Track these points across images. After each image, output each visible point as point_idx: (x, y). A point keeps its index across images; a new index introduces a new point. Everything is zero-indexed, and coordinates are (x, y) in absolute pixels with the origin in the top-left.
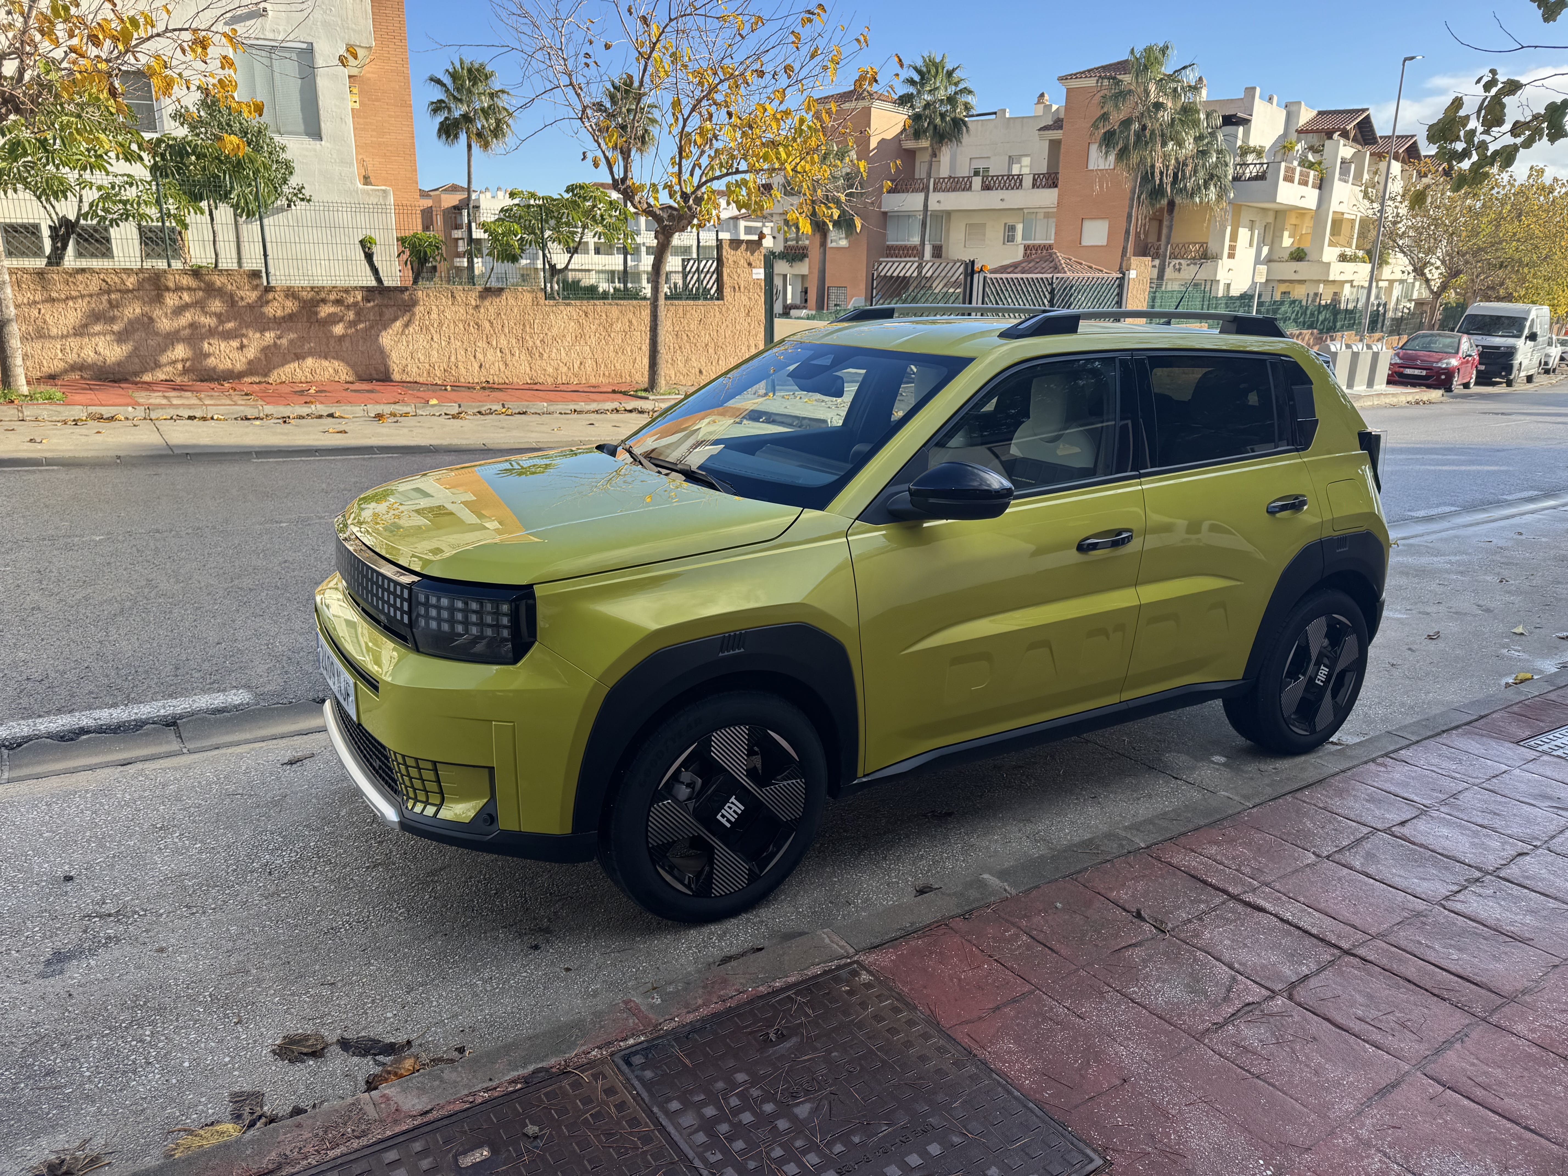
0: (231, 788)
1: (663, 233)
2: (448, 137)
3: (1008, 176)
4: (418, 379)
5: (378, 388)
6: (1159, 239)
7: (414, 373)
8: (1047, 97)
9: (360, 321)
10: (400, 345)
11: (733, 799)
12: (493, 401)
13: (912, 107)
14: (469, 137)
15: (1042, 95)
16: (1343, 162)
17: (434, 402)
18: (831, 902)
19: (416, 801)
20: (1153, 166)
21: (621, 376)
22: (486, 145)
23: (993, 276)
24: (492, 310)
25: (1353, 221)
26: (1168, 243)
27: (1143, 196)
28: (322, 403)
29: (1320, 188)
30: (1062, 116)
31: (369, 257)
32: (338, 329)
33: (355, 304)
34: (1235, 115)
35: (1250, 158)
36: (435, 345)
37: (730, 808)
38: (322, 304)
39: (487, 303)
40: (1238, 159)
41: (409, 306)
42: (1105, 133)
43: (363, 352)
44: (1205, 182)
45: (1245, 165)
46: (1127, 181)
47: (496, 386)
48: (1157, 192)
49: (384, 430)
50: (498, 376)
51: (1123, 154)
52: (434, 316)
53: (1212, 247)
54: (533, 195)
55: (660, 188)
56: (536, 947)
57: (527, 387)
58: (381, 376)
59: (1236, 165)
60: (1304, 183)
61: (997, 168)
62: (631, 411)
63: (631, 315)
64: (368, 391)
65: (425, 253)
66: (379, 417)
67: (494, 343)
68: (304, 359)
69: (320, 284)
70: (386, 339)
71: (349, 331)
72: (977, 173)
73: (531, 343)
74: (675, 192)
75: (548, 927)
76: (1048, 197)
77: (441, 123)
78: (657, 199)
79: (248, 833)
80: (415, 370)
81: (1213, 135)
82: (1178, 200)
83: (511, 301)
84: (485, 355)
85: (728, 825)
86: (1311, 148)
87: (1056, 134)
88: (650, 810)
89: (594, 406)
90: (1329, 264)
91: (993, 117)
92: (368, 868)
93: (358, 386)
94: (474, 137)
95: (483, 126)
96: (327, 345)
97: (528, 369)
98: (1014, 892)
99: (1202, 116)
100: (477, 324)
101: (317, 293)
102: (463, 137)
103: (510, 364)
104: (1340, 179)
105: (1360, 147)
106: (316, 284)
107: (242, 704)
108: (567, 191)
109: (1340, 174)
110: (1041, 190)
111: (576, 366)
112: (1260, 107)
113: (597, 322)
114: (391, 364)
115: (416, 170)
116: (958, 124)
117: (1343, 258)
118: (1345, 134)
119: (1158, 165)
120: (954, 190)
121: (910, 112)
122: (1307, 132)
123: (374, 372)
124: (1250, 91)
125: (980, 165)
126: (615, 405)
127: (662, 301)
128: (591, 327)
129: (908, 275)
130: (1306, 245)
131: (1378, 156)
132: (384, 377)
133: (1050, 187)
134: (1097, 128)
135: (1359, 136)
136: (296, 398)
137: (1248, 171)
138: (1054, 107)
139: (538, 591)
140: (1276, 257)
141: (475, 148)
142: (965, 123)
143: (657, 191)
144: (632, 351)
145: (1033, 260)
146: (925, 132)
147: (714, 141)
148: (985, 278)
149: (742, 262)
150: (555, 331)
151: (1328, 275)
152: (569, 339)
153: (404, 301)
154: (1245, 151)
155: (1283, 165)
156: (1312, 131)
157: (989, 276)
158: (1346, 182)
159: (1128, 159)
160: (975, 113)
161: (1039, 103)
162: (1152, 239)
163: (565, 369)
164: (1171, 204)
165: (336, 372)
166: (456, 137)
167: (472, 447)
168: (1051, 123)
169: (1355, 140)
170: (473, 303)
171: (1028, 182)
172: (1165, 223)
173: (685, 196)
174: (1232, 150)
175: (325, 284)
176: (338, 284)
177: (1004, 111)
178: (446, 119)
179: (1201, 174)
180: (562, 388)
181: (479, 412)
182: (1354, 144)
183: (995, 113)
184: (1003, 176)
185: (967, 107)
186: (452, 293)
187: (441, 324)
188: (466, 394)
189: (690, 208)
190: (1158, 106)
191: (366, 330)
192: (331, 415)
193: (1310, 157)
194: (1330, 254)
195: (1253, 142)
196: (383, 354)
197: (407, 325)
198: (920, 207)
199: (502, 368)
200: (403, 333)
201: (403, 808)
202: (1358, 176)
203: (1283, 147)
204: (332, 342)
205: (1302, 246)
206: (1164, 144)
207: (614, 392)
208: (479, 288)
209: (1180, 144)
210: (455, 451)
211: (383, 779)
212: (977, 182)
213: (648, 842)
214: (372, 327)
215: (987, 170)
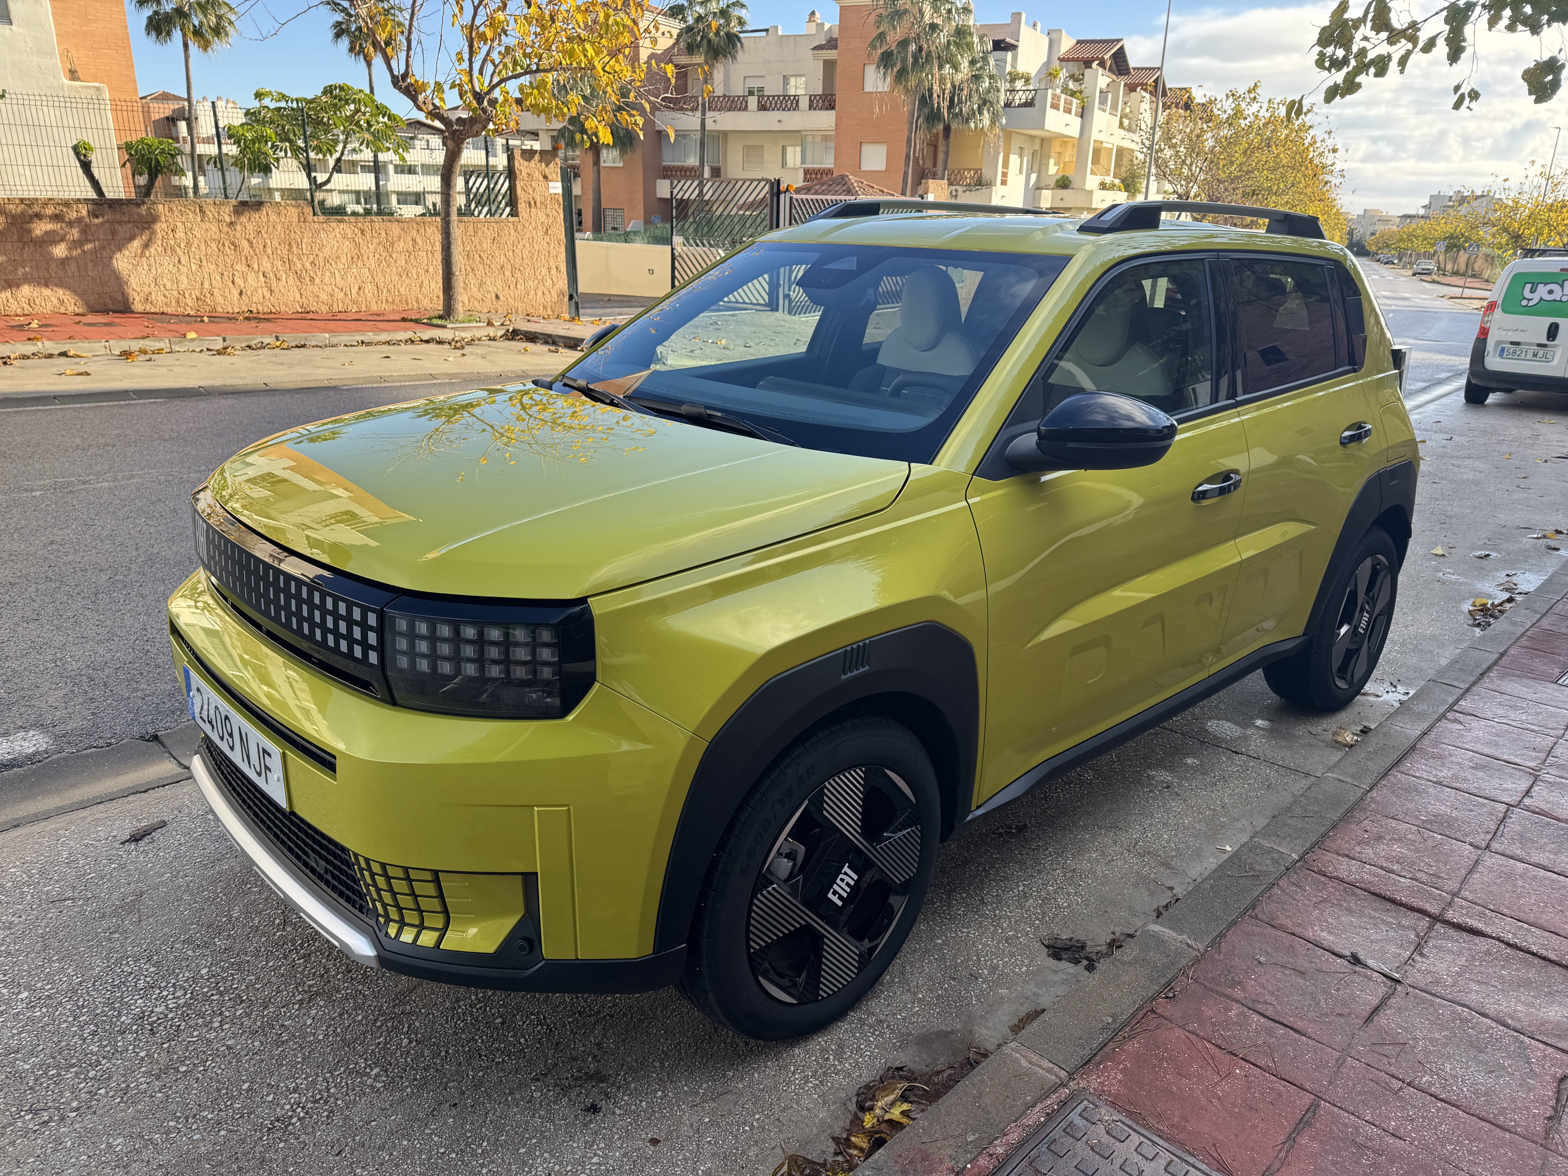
0: (54, 889)
1: (453, 139)
2: (159, 34)
3: (784, 96)
4: (165, 310)
5: (118, 320)
6: (935, 165)
7: (159, 303)
8: (817, 15)
9: (87, 241)
10: (140, 269)
11: (846, 869)
12: (263, 334)
13: (684, 19)
14: (184, 35)
15: (813, 13)
16: (1101, 92)
17: (192, 335)
18: (954, 979)
19: (402, 924)
20: (930, 90)
21: (407, 303)
22: (206, 45)
23: (799, 197)
24: (250, 227)
25: (1111, 150)
26: (945, 169)
27: (921, 120)
28: (49, 339)
29: (1082, 117)
30: (835, 34)
31: (86, 166)
32: (60, 251)
33: (79, 220)
34: (1004, 41)
35: (1019, 84)
36: (184, 269)
37: (843, 880)
38: (36, 220)
39: (244, 219)
40: (1008, 85)
41: (148, 223)
42: (883, 53)
43: (93, 279)
44: (979, 107)
45: (1013, 91)
46: (905, 105)
47: (261, 316)
48: (933, 116)
49: (137, 371)
50: (262, 304)
51: (901, 75)
52: (180, 234)
53: (986, 174)
54: (284, 97)
55: (446, 87)
56: (594, 1109)
57: (299, 316)
58: (120, 307)
59: (1006, 91)
60: (1068, 111)
61: (773, 88)
62: (427, 342)
63: (415, 233)
64: (106, 324)
65: (157, 160)
66: (126, 355)
67: (256, 266)
68: (18, 286)
69: (32, 195)
70: (122, 262)
71: (74, 253)
72: (751, 93)
73: (299, 266)
74: (466, 92)
75: (597, 1072)
76: (826, 120)
77: (150, 18)
78: (442, 100)
79: (98, 965)
80: (160, 298)
81: (985, 59)
82: (954, 126)
83: (273, 217)
84: (245, 280)
85: (840, 903)
86: (1072, 77)
87: (832, 54)
88: (751, 903)
89: (384, 337)
90: (1091, 192)
91: (764, 34)
92: (301, 1002)
93: (90, 318)
94: (190, 35)
95: (201, 23)
96: (47, 270)
97: (298, 296)
98: (1201, 947)
99: (976, 39)
100: (233, 244)
101: (29, 206)
102: (177, 35)
103: (276, 290)
104: (1099, 109)
105: (1115, 77)
106: (26, 195)
107: (37, 753)
108: (325, 93)
109: (1100, 103)
110: (817, 112)
111: (354, 292)
112: (1025, 31)
113: (375, 241)
114: (131, 292)
115: (132, 67)
116: (732, 40)
117: (1103, 186)
118: (1102, 64)
119: (936, 88)
120: (729, 110)
121: (683, 25)
122: (1068, 60)
123: (109, 301)
124: (1017, 16)
125: (755, 84)
126: (409, 335)
127: (454, 217)
128: (369, 247)
129: (686, 197)
130: (1070, 173)
131: (1131, 88)
132: (124, 308)
133: (827, 109)
134: (875, 48)
135: (1114, 66)
136: (15, 334)
137: (1017, 97)
138: (827, 26)
139: (597, 606)
140: (1042, 185)
141: (193, 48)
142: (739, 39)
143: (443, 92)
144: (418, 274)
145: (825, 183)
146: (698, 46)
147: (503, 37)
148: (791, 198)
149: (537, 175)
150: (327, 251)
151: (1091, 203)
152: (344, 260)
153: (140, 216)
154: (1014, 78)
155: (1050, 91)
156: (1073, 60)
157: (795, 196)
158: (1104, 111)
159: (907, 80)
160: (750, 29)
161: (810, 21)
162: (929, 165)
163: (341, 295)
164: (947, 129)
165: (62, 302)
166: (169, 33)
167: (250, 388)
168: (824, 42)
169: (1110, 70)
170: (228, 219)
171: (804, 103)
172: (941, 149)
173: (478, 97)
174: (1002, 76)
175: (38, 195)
176: (55, 195)
177: (776, 27)
178: (156, 13)
179: (975, 98)
180: (340, 316)
181: (249, 347)
182: (1110, 74)
183: (767, 30)
184: (779, 96)
185: (741, 22)
186: (201, 207)
187: (189, 244)
188: (228, 325)
189: (484, 111)
190: (933, 27)
191: (95, 251)
192: (64, 354)
193: (1071, 85)
194: (1092, 182)
195: (1021, 68)
196: (119, 281)
197: (146, 246)
198: (698, 127)
199: (268, 295)
200: (142, 254)
201: (381, 935)
202: (1114, 107)
203: (1049, 75)
204: (53, 266)
205: (1067, 174)
206: (941, 67)
207: (404, 320)
208: (233, 202)
209: (956, 67)
210: (233, 393)
211: (334, 888)
212: (753, 102)
213: (749, 947)
214: (103, 248)
215: (761, 89)
